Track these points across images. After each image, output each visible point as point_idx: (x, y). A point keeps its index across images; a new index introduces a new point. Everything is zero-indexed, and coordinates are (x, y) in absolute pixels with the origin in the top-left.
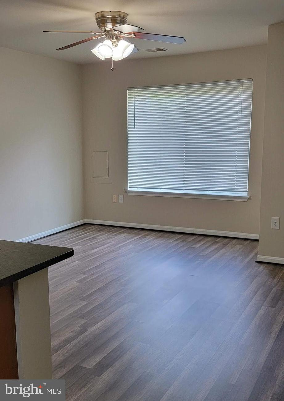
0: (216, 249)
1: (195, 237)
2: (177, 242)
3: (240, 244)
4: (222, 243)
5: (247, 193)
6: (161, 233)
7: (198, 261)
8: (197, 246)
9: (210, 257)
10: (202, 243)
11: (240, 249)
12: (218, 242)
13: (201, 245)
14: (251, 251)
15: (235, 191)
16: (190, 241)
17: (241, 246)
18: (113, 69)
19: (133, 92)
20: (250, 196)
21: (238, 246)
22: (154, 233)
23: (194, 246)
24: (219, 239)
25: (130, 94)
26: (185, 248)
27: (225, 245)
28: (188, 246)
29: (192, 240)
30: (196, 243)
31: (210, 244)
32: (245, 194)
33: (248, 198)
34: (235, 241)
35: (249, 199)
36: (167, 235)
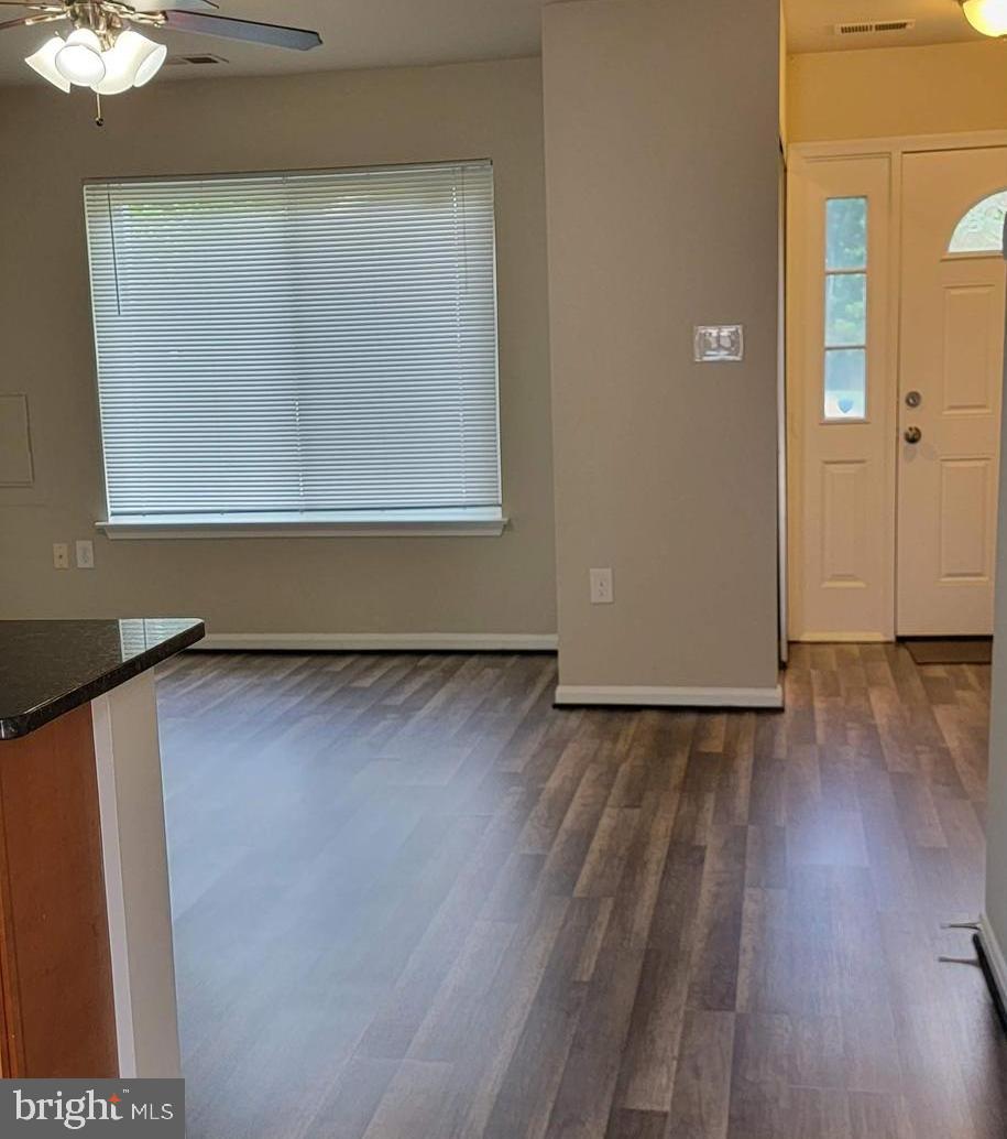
0: (426, 685)
1: (349, 660)
2: (299, 678)
3: (492, 667)
4: (438, 669)
5: (499, 509)
6: (236, 659)
7: (386, 723)
8: (367, 682)
9: (419, 709)
10: (378, 673)
11: (499, 678)
12: (427, 667)
13: (376, 682)
14: (530, 681)
15: (464, 507)
16: (338, 673)
17: (498, 671)
18: (101, 120)
19: (106, 192)
20: (509, 521)
21: (490, 673)
22: (212, 661)
23: (355, 684)
24: (424, 661)
25: (93, 199)
26: (331, 692)
27: (449, 674)
28: (341, 685)
29: (344, 668)
30: (358, 676)
31: (402, 673)
32: (495, 515)
33: (505, 526)
34: (474, 660)
35: (507, 527)
36: (257, 661)
